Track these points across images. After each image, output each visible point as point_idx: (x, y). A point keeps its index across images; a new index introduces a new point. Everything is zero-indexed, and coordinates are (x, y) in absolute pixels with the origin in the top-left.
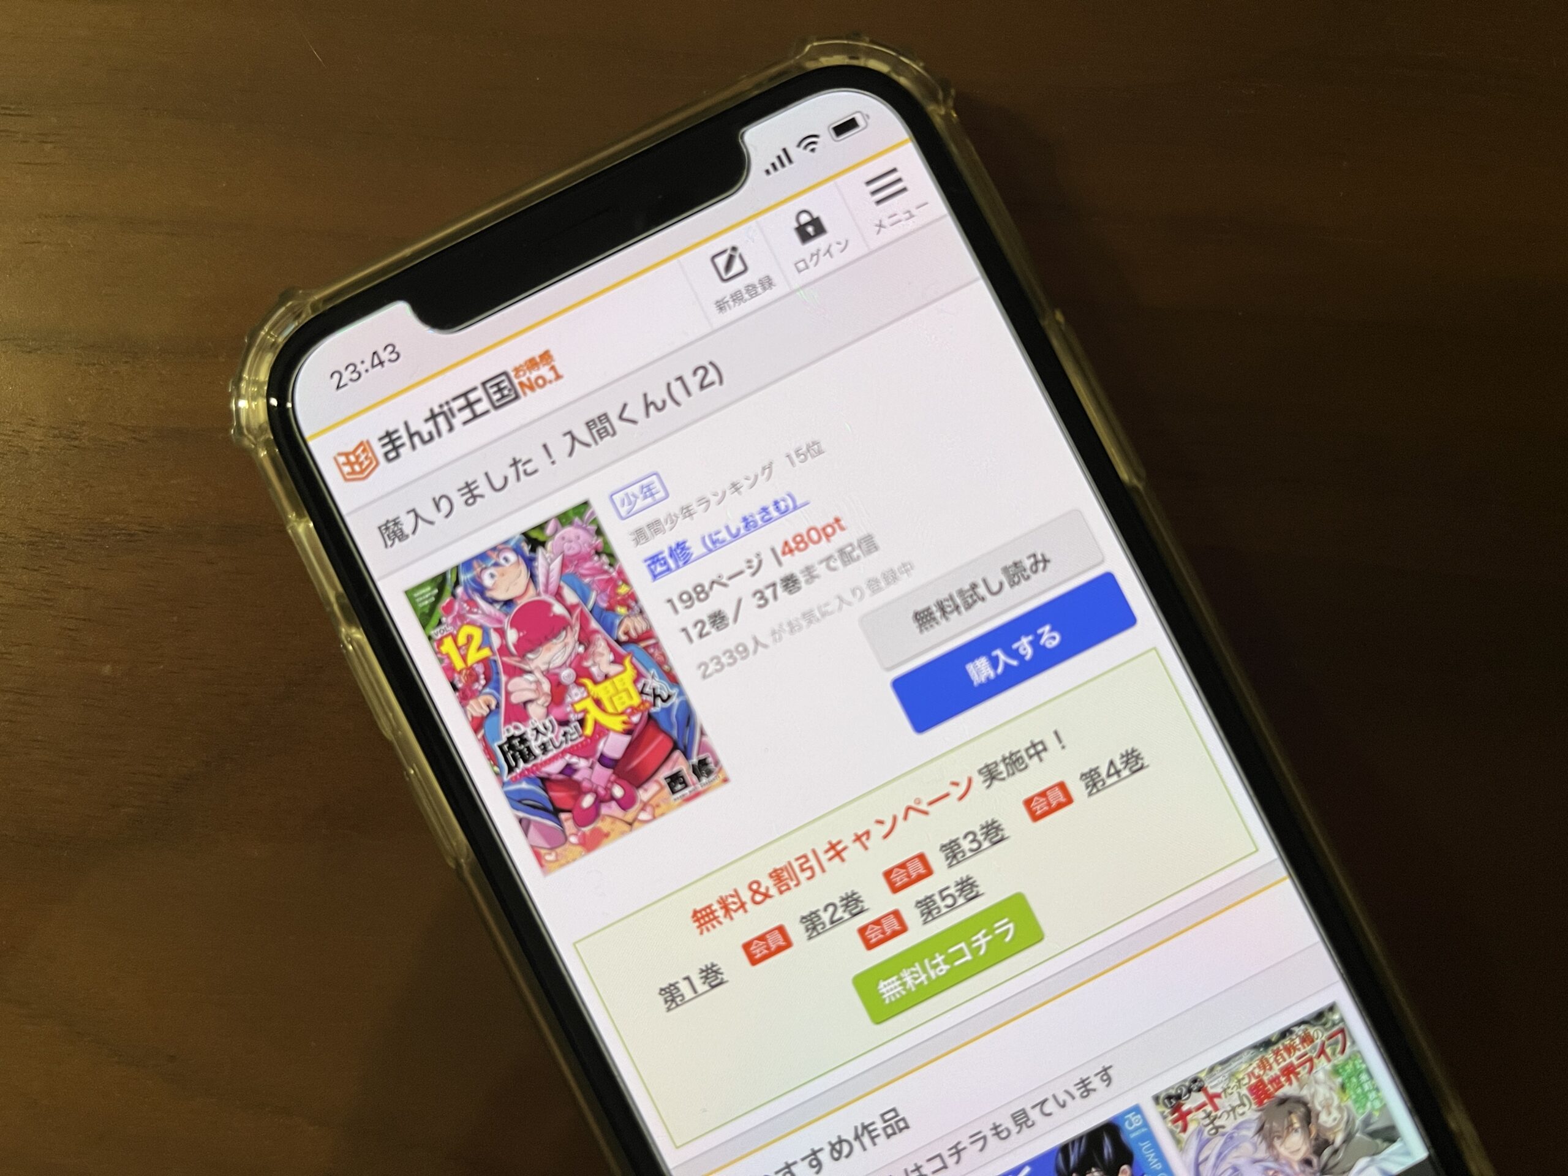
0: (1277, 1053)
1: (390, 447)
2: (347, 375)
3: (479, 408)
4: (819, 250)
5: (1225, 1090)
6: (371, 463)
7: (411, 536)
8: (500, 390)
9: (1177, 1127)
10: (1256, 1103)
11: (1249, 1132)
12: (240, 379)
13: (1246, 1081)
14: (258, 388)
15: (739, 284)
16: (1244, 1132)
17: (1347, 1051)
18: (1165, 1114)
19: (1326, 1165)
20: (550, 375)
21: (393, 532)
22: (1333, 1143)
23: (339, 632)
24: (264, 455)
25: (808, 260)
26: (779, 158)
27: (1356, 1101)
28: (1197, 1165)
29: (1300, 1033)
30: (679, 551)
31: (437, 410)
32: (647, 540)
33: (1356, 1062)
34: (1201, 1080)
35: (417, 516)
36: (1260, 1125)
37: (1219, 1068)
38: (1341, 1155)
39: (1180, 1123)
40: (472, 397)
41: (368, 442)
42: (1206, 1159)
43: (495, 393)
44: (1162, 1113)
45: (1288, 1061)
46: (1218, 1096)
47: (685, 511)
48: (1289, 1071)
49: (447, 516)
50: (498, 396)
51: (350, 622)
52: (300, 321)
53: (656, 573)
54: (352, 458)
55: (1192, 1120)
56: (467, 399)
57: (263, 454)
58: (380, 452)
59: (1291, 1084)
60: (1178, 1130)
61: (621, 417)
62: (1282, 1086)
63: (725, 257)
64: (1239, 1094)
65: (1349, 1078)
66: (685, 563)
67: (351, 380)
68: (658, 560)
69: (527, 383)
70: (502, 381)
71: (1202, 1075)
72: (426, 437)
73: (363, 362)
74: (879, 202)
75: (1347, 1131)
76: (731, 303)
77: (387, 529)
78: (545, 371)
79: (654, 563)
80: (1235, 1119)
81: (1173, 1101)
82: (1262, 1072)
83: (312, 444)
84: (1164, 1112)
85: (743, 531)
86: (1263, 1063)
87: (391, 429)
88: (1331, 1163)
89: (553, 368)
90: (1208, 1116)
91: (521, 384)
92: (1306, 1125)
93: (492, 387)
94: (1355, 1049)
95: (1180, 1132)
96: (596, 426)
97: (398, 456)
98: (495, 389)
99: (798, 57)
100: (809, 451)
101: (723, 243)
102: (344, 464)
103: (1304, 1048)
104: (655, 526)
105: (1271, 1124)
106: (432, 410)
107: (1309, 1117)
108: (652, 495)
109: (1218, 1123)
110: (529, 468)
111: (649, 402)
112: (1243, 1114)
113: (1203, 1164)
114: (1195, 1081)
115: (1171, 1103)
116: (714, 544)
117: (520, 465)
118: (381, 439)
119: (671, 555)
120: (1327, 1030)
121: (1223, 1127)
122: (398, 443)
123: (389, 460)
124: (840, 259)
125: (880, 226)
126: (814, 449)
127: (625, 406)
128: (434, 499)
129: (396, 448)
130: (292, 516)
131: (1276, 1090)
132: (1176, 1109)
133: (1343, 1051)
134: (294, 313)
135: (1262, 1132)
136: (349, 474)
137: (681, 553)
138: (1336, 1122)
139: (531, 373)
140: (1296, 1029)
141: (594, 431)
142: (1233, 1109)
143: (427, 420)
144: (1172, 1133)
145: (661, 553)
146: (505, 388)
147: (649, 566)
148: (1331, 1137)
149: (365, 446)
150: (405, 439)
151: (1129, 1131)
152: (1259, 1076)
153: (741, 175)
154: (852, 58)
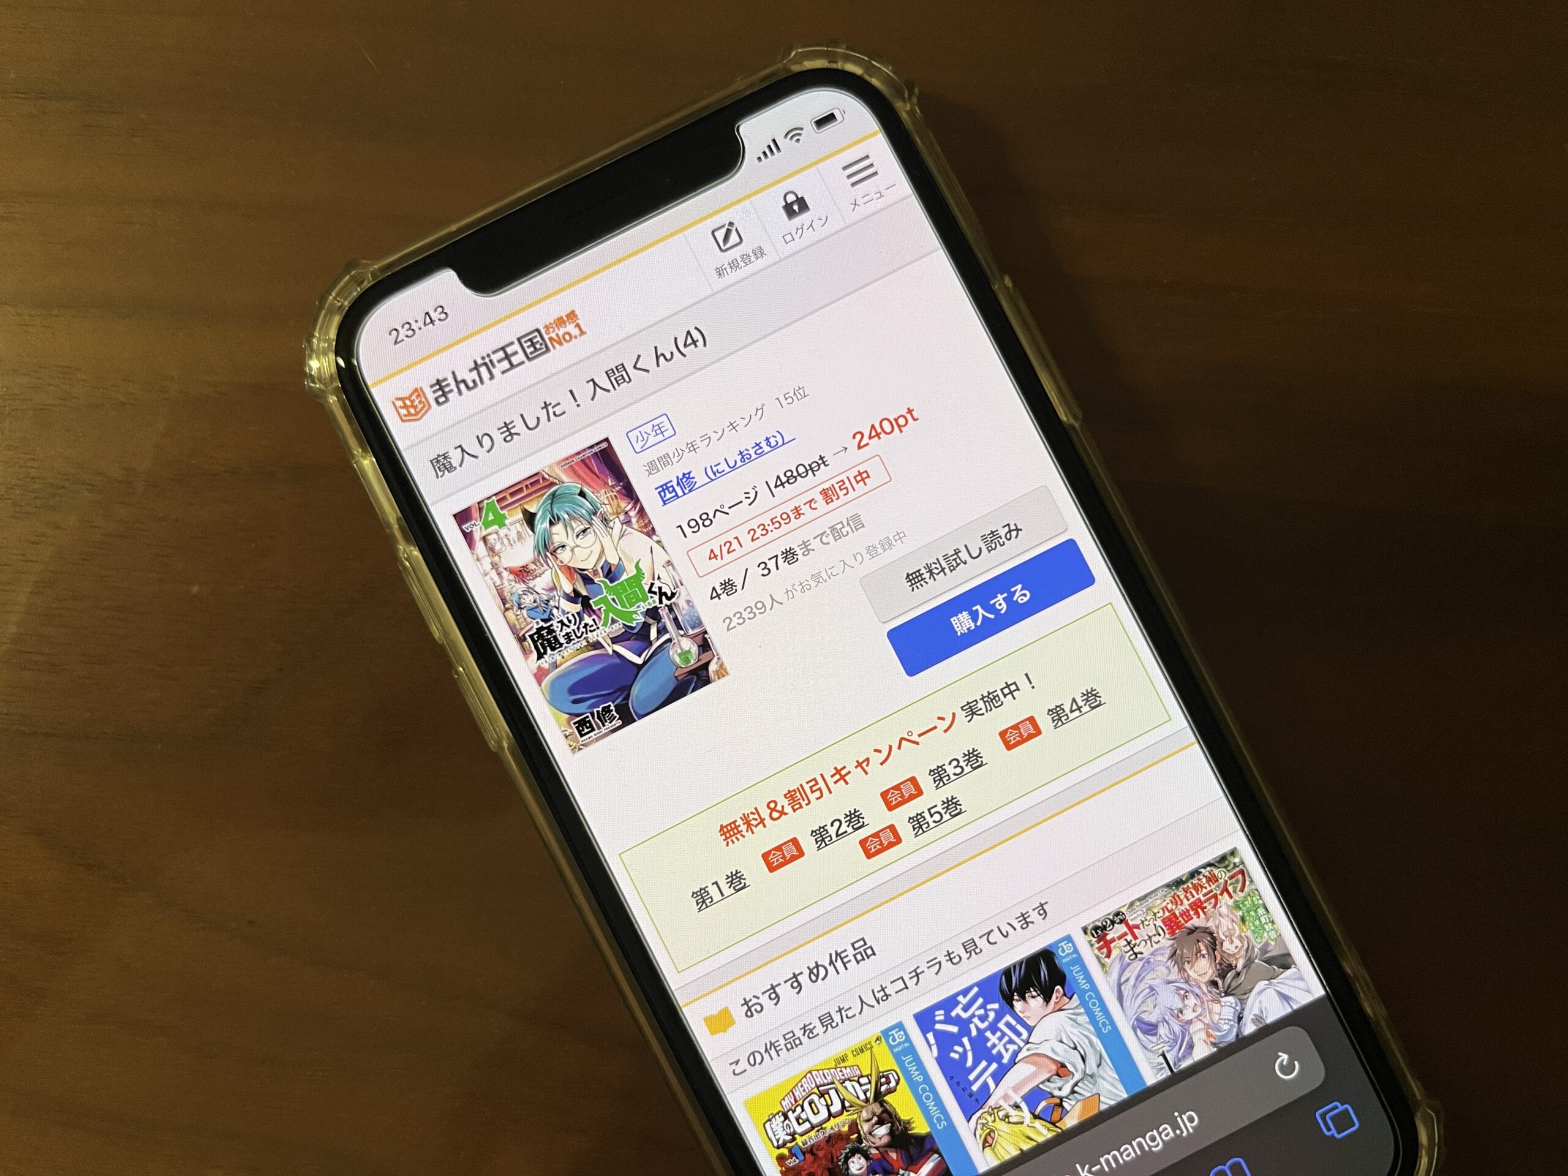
0: (1186, 891)
1: (440, 393)
2: (403, 332)
3: (515, 360)
4: (803, 225)
5: (1143, 922)
6: (424, 406)
7: (458, 468)
8: (533, 345)
9: (1102, 954)
10: (1169, 934)
11: (1165, 960)
12: (313, 336)
13: (1161, 914)
14: (329, 344)
15: (735, 253)
16: (1159, 958)
17: (1246, 889)
18: (1092, 942)
19: (1229, 987)
20: (575, 332)
21: (443, 464)
22: (1236, 967)
23: (398, 550)
24: (334, 401)
25: (794, 234)
26: (769, 147)
27: (1254, 932)
28: (1120, 985)
29: (1207, 874)
30: (685, 479)
31: (480, 362)
32: (658, 471)
33: (1254, 898)
34: (1123, 914)
35: (463, 450)
36: (1173, 951)
37: (1138, 903)
38: (1242, 978)
39: (1105, 950)
40: (509, 350)
41: (421, 389)
42: (1127, 980)
43: (528, 347)
44: (1090, 942)
45: (1197, 897)
46: (1137, 927)
47: (690, 445)
48: (1197, 906)
49: (488, 451)
50: (532, 349)
51: (407, 540)
52: (362, 286)
53: (665, 499)
54: (408, 403)
55: (1115, 947)
56: (505, 352)
57: (332, 399)
58: (431, 397)
59: (1199, 917)
60: (1104, 956)
61: (635, 367)
62: (1192, 918)
63: (723, 231)
64: (1155, 925)
65: (1248, 912)
66: (690, 491)
67: (407, 336)
68: (668, 488)
69: (555, 337)
70: (536, 337)
71: (1123, 910)
72: (471, 384)
73: (416, 321)
74: (853, 184)
75: (1247, 957)
76: (729, 270)
77: (438, 462)
78: (571, 328)
79: (664, 490)
80: (1152, 946)
81: (1099, 932)
82: (1174, 907)
83: (373, 391)
84: (1091, 941)
85: (739, 464)
86: (1175, 899)
87: (441, 378)
88: (1234, 985)
89: (578, 326)
90: (1129, 943)
91: (551, 339)
92: (1211, 951)
93: (525, 342)
94: (1253, 887)
95: (1106, 957)
96: (615, 374)
97: (447, 400)
98: (529, 343)
99: (785, 62)
100: (795, 394)
101: (723, 219)
102: (401, 407)
103: (1210, 886)
104: (665, 460)
105: (1182, 952)
106: (475, 362)
107: (1214, 944)
108: (662, 433)
109: (1136, 950)
110: (558, 410)
111: (659, 354)
112: (1159, 941)
113: (1125, 985)
114: (1117, 914)
115: (1097, 933)
116: (715, 474)
117: (550, 408)
118: (432, 386)
119: (678, 484)
120: (1229, 871)
121: (1142, 953)
122: (447, 389)
123: (438, 403)
124: (820, 232)
125: (855, 204)
126: (800, 394)
127: (639, 356)
128: (478, 437)
129: (444, 394)
130: (358, 452)
131: (1186, 922)
132: (1101, 938)
133: (1242, 890)
134: (356, 281)
135: (1174, 958)
136: (405, 416)
137: (686, 481)
138: (1236, 951)
139: (559, 330)
140: (1203, 870)
141: (613, 379)
142: (1150, 938)
143: (471, 370)
144: (1098, 957)
145: (671, 481)
146: (538, 342)
147: (659, 493)
148: (1234, 962)
149: (418, 392)
150: (453, 386)
151: (1061, 956)
152: (1172, 910)
153: (736, 161)
154: (829, 62)
